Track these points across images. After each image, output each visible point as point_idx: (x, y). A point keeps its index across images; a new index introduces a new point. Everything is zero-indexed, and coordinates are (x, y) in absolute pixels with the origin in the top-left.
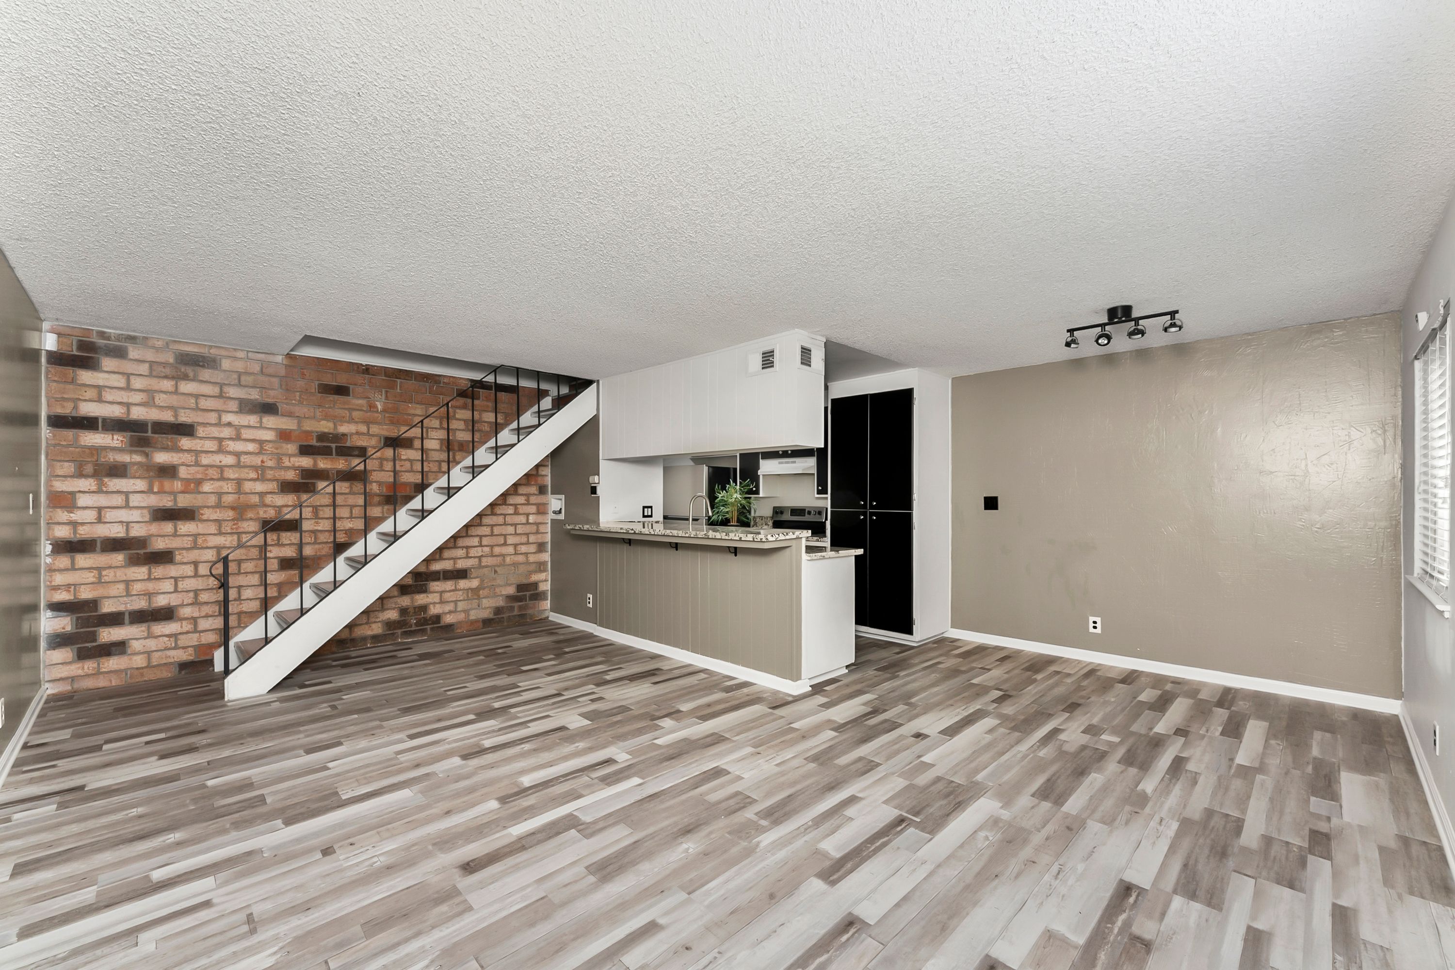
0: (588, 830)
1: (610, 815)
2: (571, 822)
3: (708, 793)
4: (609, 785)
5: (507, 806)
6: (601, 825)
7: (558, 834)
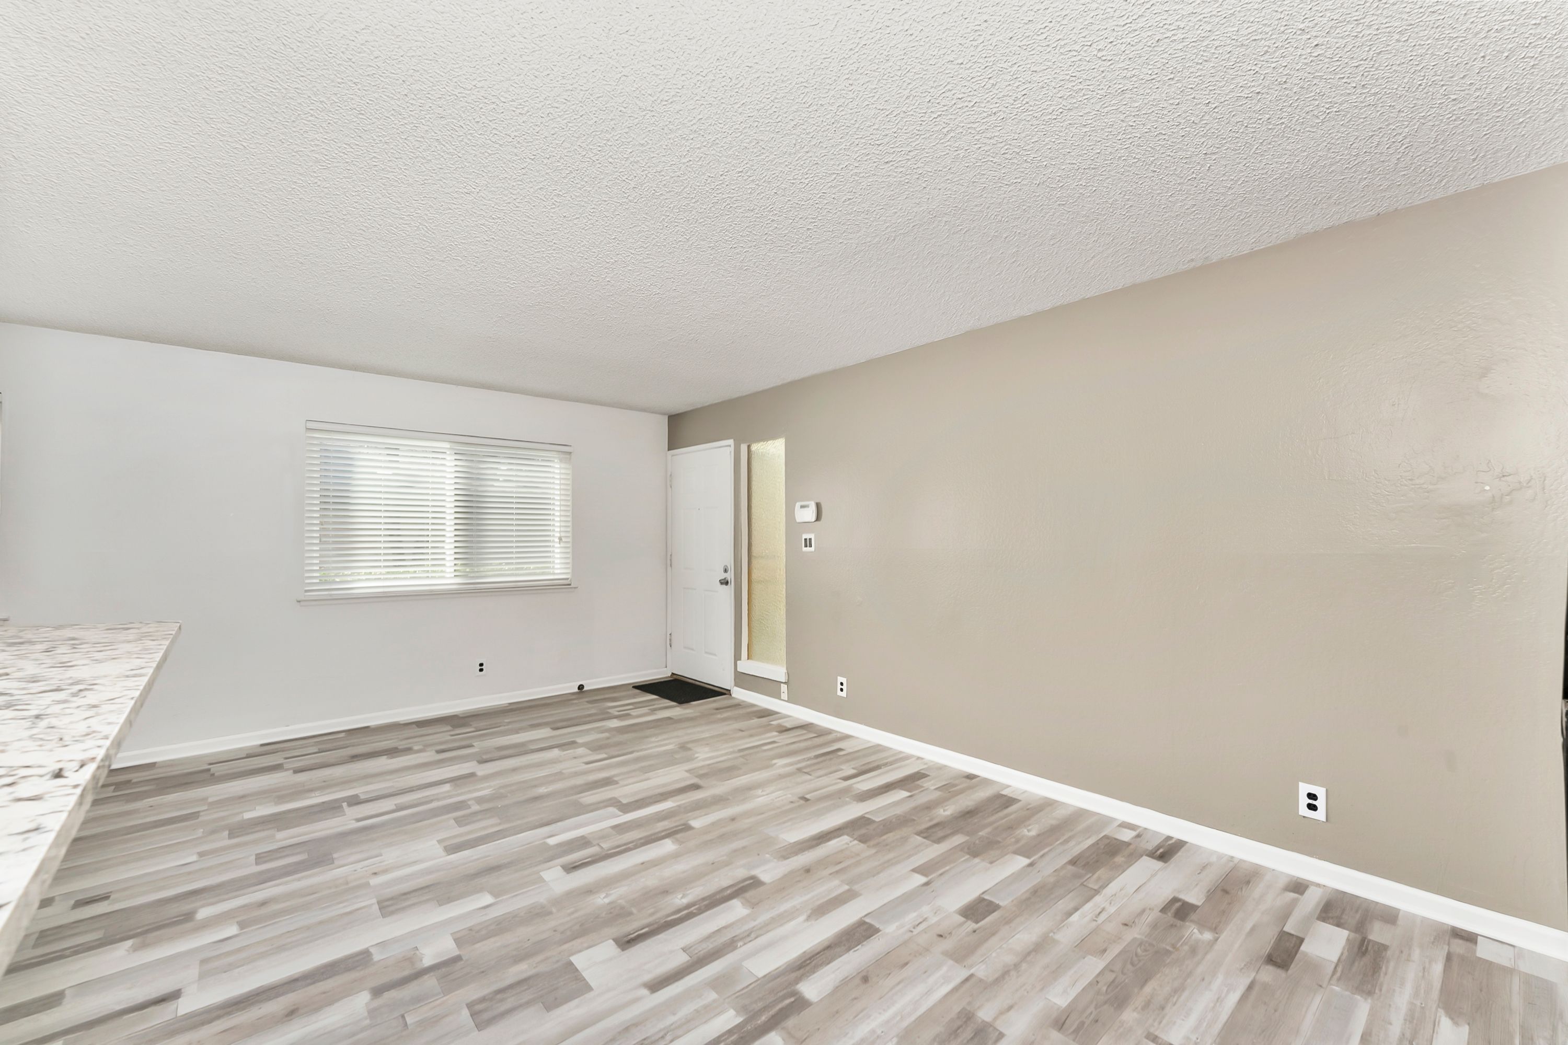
0: (614, 802)
1: (592, 811)
2: (625, 808)
3: (496, 825)
4: (583, 837)
5: (682, 822)
6: (602, 805)
7: (637, 801)
